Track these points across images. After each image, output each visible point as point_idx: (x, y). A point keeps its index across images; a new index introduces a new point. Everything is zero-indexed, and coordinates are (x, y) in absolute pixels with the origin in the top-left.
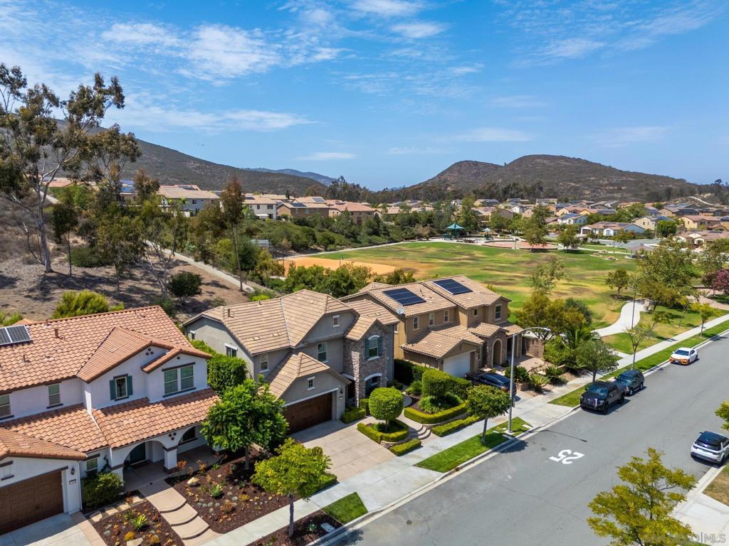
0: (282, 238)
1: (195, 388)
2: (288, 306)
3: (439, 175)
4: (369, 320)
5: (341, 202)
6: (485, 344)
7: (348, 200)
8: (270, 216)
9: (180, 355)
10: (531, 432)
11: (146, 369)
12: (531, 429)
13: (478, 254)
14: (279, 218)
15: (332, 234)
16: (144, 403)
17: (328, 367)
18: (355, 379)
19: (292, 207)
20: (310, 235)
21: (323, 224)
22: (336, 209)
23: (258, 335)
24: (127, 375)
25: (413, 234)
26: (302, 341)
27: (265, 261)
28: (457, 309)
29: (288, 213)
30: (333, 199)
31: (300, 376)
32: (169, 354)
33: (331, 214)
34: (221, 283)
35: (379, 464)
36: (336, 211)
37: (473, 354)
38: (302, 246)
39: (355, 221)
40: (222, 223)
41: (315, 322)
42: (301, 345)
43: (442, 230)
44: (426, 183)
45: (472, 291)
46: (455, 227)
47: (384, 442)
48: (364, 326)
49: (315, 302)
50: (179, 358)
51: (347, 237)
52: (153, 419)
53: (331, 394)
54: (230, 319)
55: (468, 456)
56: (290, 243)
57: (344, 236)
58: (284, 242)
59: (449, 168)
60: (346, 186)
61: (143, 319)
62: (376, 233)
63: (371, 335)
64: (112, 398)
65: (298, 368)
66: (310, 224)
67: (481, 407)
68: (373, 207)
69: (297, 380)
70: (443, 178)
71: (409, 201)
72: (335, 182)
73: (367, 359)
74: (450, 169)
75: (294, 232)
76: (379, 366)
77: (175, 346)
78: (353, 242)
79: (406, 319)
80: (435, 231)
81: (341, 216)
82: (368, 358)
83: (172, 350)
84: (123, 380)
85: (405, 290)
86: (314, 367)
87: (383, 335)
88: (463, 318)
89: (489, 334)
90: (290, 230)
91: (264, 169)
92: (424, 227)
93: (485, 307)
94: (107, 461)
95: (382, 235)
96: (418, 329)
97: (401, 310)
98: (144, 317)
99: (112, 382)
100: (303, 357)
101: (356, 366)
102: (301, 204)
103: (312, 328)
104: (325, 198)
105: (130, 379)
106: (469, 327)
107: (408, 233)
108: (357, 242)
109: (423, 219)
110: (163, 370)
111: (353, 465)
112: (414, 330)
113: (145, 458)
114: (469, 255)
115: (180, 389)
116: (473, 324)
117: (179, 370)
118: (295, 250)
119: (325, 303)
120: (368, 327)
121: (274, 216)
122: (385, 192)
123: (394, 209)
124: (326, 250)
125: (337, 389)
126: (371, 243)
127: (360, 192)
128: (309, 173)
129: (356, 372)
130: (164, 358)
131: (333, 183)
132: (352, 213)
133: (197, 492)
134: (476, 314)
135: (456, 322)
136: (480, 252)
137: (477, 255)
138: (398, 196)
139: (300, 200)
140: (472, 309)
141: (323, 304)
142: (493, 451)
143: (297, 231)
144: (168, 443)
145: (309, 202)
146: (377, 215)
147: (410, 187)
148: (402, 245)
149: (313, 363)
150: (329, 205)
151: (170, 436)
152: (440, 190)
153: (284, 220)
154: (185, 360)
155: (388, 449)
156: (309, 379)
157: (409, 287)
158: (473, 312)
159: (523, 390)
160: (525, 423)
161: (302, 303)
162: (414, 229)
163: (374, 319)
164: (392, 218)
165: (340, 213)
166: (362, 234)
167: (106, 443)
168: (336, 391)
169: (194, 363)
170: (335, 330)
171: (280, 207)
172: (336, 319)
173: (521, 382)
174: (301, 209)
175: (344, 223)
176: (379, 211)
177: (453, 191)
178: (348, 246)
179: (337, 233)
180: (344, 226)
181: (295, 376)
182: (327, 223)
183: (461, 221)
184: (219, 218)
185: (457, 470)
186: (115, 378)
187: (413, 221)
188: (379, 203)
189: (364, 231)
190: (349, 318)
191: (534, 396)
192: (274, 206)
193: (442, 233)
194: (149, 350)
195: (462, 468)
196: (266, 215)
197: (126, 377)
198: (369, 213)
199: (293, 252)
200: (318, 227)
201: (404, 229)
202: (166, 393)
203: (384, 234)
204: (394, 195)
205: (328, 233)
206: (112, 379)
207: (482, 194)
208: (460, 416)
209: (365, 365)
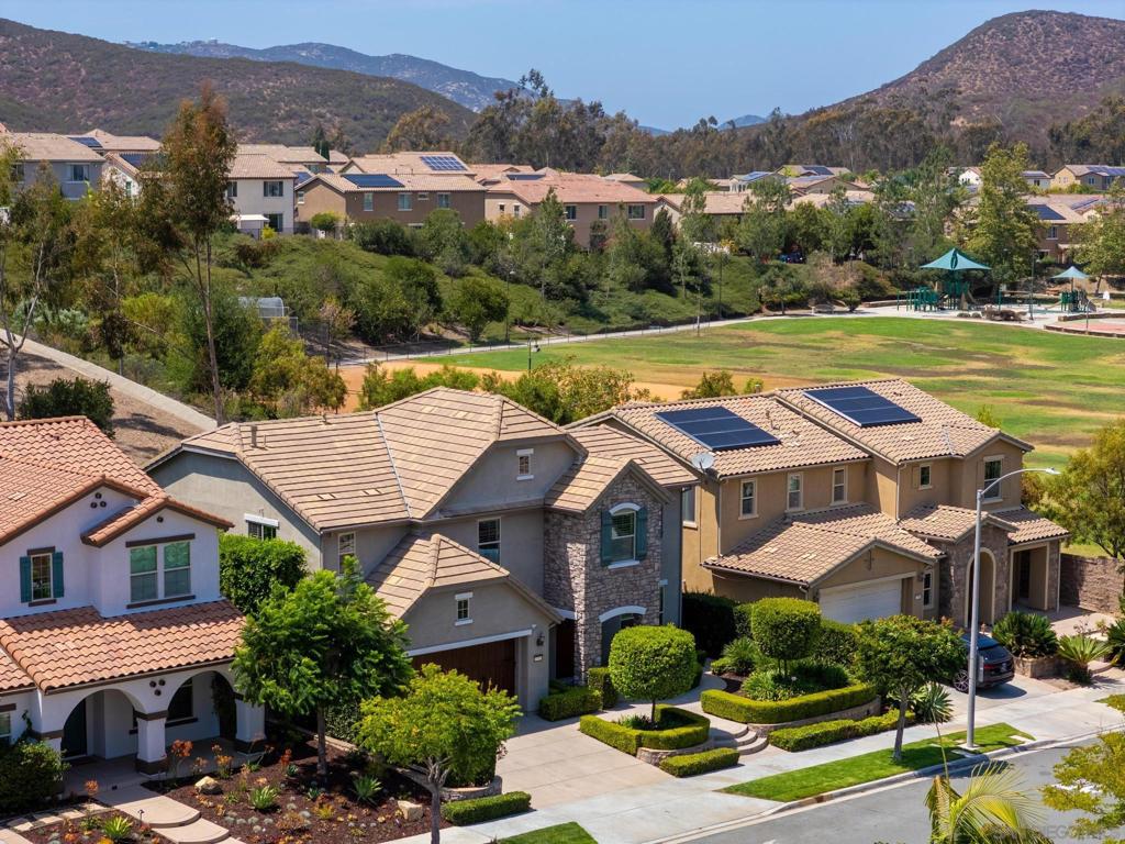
0: (321, 294)
1: (194, 597)
2: (398, 429)
3: (923, 68)
4: (611, 463)
5: (527, 170)
6: (943, 563)
7: (555, 165)
8: (274, 221)
9: (165, 513)
10: (1024, 749)
11: (97, 537)
12: (1028, 742)
13: (1022, 356)
14: (303, 228)
15: (496, 285)
16: (87, 616)
17: (507, 573)
18: (576, 615)
19: (353, 187)
20: (420, 285)
21: (463, 247)
22: (510, 195)
23: (330, 490)
24: (52, 549)
25: (796, 288)
26: (440, 507)
27: (281, 360)
28: (869, 465)
29: (338, 210)
30: (498, 161)
31: (437, 584)
32: (140, 509)
33: (492, 212)
34: (159, 422)
35: (631, 787)
36: (510, 204)
37: (907, 583)
38: (390, 325)
39: (583, 240)
40: (168, 228)
41: (472, 460)
42: (438, 517)
43: (906, 273)
44: (869, 99)
45: (920, 420)
46: (954, 261)
47: (645, 751)
48: (599, 478)
49: (470, 416)
50: (160, 520)
51: (551, 294)
52: (114, 646)
53: (512, 642)
54: (256, 451)
55: (851, 780)
56: (349, 313)
57: (540, 294)
58: (330, 309)
59: (965, 40)
60: (549, 113)
61: (55, 442)
62: (659, 281)
63: (616, 501)
64: (24, 599)
65: (432, 567)
66: (416, 248)
67: (886, 662)
68: (653, 189)
69: (431, 592)
70: (940, 78)
71: (799, 169)
72: (507, 97)
73: (605, 563)
74: (967, 46)
75: (362, 274)
76: (636, 588)
77: (151, 493)
78: (573, 313)
79: (718, 483)
80: (881, 277)
81: (530, 219)
82: (609, 562)
83: (147, 501)
84: (45, 560)
85: (721, 411)
86: (471, 568)
87: (649, 505)
88: (888, 489)
89: (956, 533)
90: (351, 270)
91: (215, 44)
92: (839, 261)
93: (951, 463)
94: (29, 722)
95: (682, 290)
96: (755, 515)
97: (707, 459)
98: (58, 439)
99: (24, 562)
100: (443, 545)
101: (579, 581)
102: (383, 179)
103: (466, 477)
104: (468, 155)
105: (59, 558)
106: (903, 517)
107: (780, 283)
108: (588, 313)
109: (839, 232)
110: (129, 544)
111: (569, 786)
112: (742, 517)
113: (85, 752)
114: (993, 359)
115: (161, 596)
116: (916, 508)
117: (161, 547)
118: (365, 341)
119: (497, 416)
120: (608, 480)
121: (288, 222)
122: (703, 132)
123: (729, 198)
124: (476, 341)
125: (529, 632)
126: (642, 320)
127: (601, 133)
128: (397, 57)
129: (579, 596)
130: (131, 516)
131: (500, 97)
132: (572, 210)
133: (220, 802)
134: (924, 480)
135: (869, 505)
136: (1034, 351)
137: (1020, 360)
138: (755, 146)
139: (372, 164)
140: (911, 464)
141: (490, 419)
142: (920, 776)
143: (373, 271)
144: (147, 700)
145: (412, 171)
146: (664, 213)
147: (806, 116)
148: (756, 325)
149: (470, 559)
150: (485, 183)
151: (153, 684)
152: (920, 125)
153: (322, 235)
154: (174, 525)
155: (656, 765)
156: (459, 597)
157: (734, 406)
158: (917, 476)
159: (1038, 675)
160: (1016, 732)
161: (433, 418)
162: (801, 269)
163: (625, 461)
164: (720, 228)
165: (524, 210)
166: (607, 284)
167: (30, 681)
168: (525, 638)
169: (191, 536)
170: (522, 488)
171: (306, 188)
172: (524, 459)
173: (1033, 654)
174: (385, 192)
175: (543, 243)
176: (675, 203)
177: (972, 131)
178: (560, 326)
179: (516, 281)
180: (543, 257)
181: (427, 584)
182: (480, 248)
183: (978, 243)
184: (158, 212)
185: (820, 800)
186: (30, 552)
187: (796, 241)
188: (677, 179)
189: (617, 270)
190: (560, 459)
191: (1066, 689)
192: (288, 188)
193: (910, 288)
194: (99, 496)
195: (831, 797)
196: (260, 217)
197: (51, 554)
198: (637, 209)
199: (360, 345)
200: (449, 257)
201: (762, 270)
202: (133, 599)
203: (689, 286)
204: (738, 147)
205: (480, 278)
206: (25, 554)
207: (1084, 144)
208: (850, 712)
209: (601, 581)
